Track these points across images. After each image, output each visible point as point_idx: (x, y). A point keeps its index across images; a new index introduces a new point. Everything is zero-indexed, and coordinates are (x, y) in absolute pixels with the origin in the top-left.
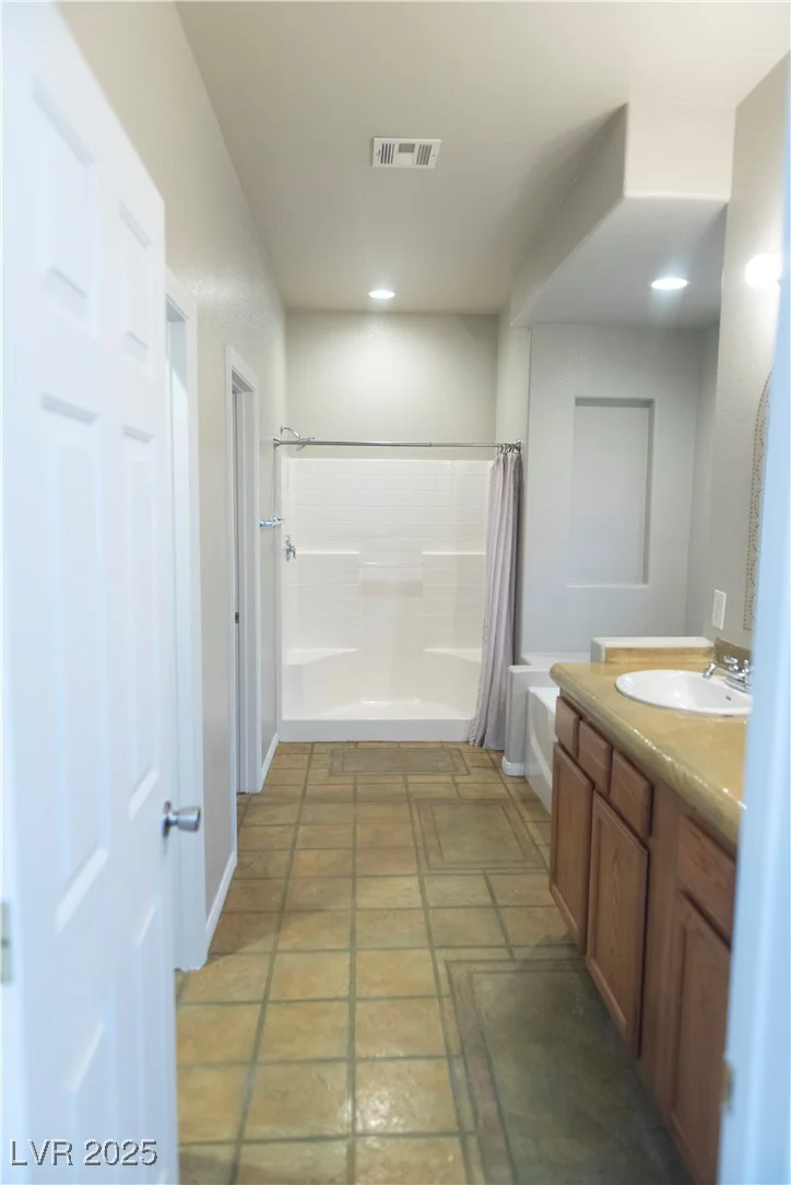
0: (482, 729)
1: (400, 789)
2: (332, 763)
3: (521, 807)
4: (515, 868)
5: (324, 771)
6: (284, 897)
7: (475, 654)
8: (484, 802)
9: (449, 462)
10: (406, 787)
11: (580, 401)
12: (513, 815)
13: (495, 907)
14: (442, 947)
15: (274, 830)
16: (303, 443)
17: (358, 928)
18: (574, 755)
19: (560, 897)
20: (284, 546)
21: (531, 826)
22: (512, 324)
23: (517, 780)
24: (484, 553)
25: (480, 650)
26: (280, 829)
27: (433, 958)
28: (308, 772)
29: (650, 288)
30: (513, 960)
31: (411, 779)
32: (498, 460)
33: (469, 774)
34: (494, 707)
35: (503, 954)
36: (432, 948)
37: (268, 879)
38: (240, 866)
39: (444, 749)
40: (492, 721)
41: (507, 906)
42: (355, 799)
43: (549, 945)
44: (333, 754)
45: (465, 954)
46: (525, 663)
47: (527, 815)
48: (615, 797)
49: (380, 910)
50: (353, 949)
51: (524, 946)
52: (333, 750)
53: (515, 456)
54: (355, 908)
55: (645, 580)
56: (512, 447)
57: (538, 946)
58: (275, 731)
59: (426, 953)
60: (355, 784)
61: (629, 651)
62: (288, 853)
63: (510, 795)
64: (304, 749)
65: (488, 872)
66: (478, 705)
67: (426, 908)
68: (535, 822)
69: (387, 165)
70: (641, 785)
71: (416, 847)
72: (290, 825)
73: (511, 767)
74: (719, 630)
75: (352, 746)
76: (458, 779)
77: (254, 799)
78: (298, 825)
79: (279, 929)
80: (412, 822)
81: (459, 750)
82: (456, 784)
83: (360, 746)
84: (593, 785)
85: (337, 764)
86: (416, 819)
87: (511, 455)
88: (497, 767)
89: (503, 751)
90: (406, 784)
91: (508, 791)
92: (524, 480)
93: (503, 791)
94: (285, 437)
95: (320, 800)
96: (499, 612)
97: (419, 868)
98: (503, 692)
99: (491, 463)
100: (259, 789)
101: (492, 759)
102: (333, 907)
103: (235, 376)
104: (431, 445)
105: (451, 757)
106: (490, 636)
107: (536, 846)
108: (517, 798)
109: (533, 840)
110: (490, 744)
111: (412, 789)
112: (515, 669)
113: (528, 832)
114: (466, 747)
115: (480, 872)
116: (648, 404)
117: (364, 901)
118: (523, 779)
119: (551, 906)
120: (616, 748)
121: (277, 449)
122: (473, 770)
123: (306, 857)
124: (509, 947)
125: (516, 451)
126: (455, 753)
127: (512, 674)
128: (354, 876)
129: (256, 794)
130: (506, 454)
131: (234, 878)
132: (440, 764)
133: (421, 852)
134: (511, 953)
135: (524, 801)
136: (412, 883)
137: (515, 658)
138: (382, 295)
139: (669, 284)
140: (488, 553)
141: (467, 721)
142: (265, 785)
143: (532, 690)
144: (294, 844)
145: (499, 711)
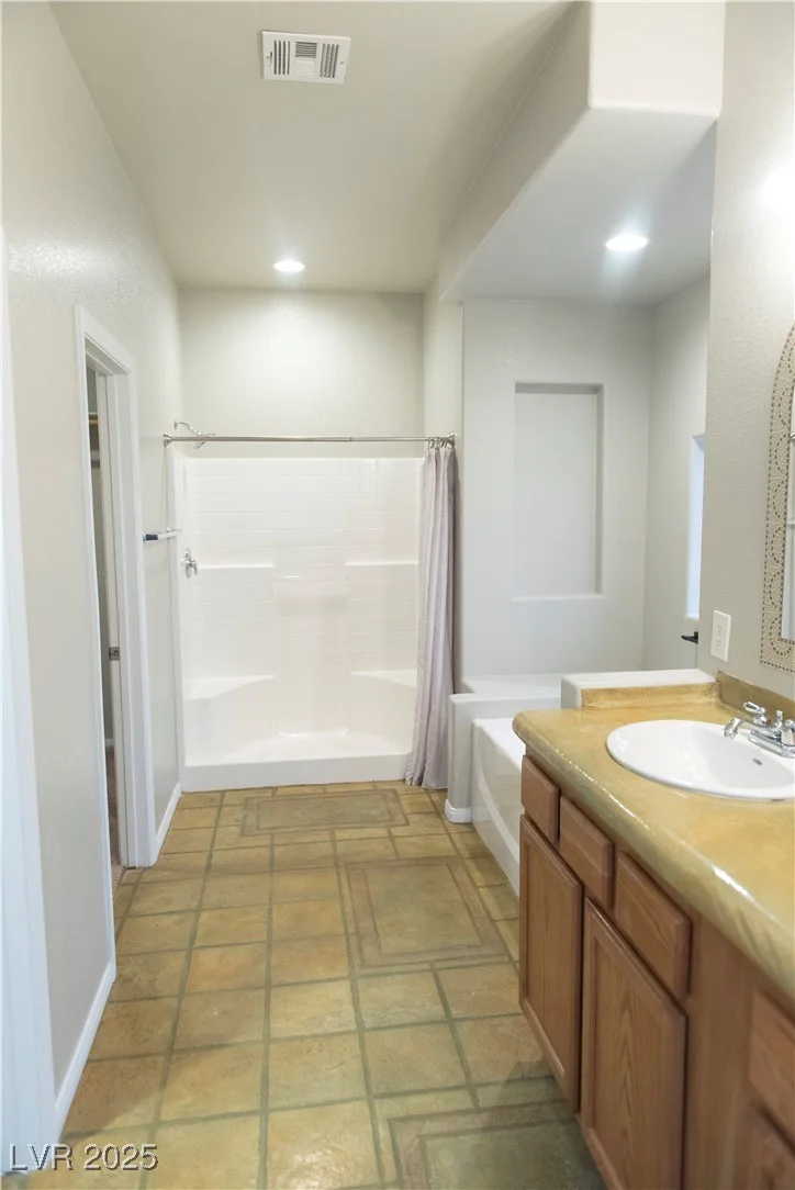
0: (419, 767)
1: (326, 849)
2: (245, 818)
3: (471, 865)
4: (471, 958)
5: (235, 830)
6: (175, 1027)
7: (409, 677)
8: (426, 862)
9: (373, 461)
10: (334, 847)
11: (522, 388)
12: (464, 878)
13: (450, 1021)
14: (384, 1096)
15: (167, 921)
16: (203, 439)
17: (272, 1075)
18: (552, 840)
19: (536, 1018)
20: (182, 560)
21: (483, 891)
22: (441, 298)
23: (465, 829)
24: (416, 562)
25: (414, 673)
26: (175, 917)
27: (373, 1116)
28: (215, 831)
29: (603, 250)
30: (478, 1111)
31: (339, 835)
32: (429, 456)
33: (408, 824)
34: (432, 739)
35: (462, 1100)
36: (371, 1097)
37: (155, 998)
38: (122, 980)
39: (378, 791)
40: (431, 757)
41: (464, 1019)
42: (272, 867)
43: (523, 1079)
44: (246, 804)
45: (414, 1104)
46: (469, 691)
47: (477, 876)
48: (624, 917)
49: (302, 1038)
50: (264, 1112)
51: (489, 1084)
52: (247, 800)
53: (449, 452)
54: (268, 1039)
55: (598, 590)
56: (445, 441)
57: (508, 1082)
58: (177, 779)
59: (363, 1106)
60: (272, 846)
61: (611, 692)
62: (183, 955)
63: (457, 850)
64: (212, 800)
65: (437, 965)
66: (414, 739)
67: (361, 1030)
68: (489, 886)
69: (281, 77)
70: (674, 922)
71: (347, 935)
72: (191, 910)
73: (455, 813)
74: (723, 661)
75: (269, 794)
76: (396, 831)
77: (147, 876)
78: (198, 911)
79: (164, 1084)
80: (341, 897)
81: (394, 792)
82: (392, 838)
83: (279, 792)
84: (582, 888)
85: (252, 819)
86: (346, 891)
87: (445, 450)
88: (439, 812)
89: (445, 790)
90: (334, 842)
91: (453, 844)
92: (460, 477)
93: (448, 844)
94: (181, 432)
95: (230, 871)
96: (436, 631)
97: (350, 965)
98: (443, 723)
99: (421, 461)
100: (153, 860)
101: (432, 802)
102: (240, 1039)
103: (89, 345)
104: (351, 440)
105: (387, 802)
106: (425, 658)
107: (493, 921)
108: (465, 853)
109: (488, 913)
110: (429, 782)
111: (341, 848)
112: (456, 699)
113: (482, 900)
114: (404, 787)
115: (426, 966)
116: (596, 390)
117: (280, 1027)
118: (470, 826)
119: (518, 1014)
120: (620, 848)
121: (168, 446)
122: (414, 818)
123: (207, 960)
124: (471, 1087)
125: (449, 446)
126: (391, 795)
127: (453, 705)
128: (268, 986)
129: (150, 868)
130: (438, 449)
131: (110, 1001)
132: (373, 812)
133: (354, 942)
134: (474, 1098)
135: (474, 857)
136: (342, 991)
137: (456, 686)
138: (289, 266)
139: (627, 244)
140: (420, 563)
141: (402, 756)
142: (163, 853)
143: (478, 722)
144: (193, 939)
145: (438, 745)
